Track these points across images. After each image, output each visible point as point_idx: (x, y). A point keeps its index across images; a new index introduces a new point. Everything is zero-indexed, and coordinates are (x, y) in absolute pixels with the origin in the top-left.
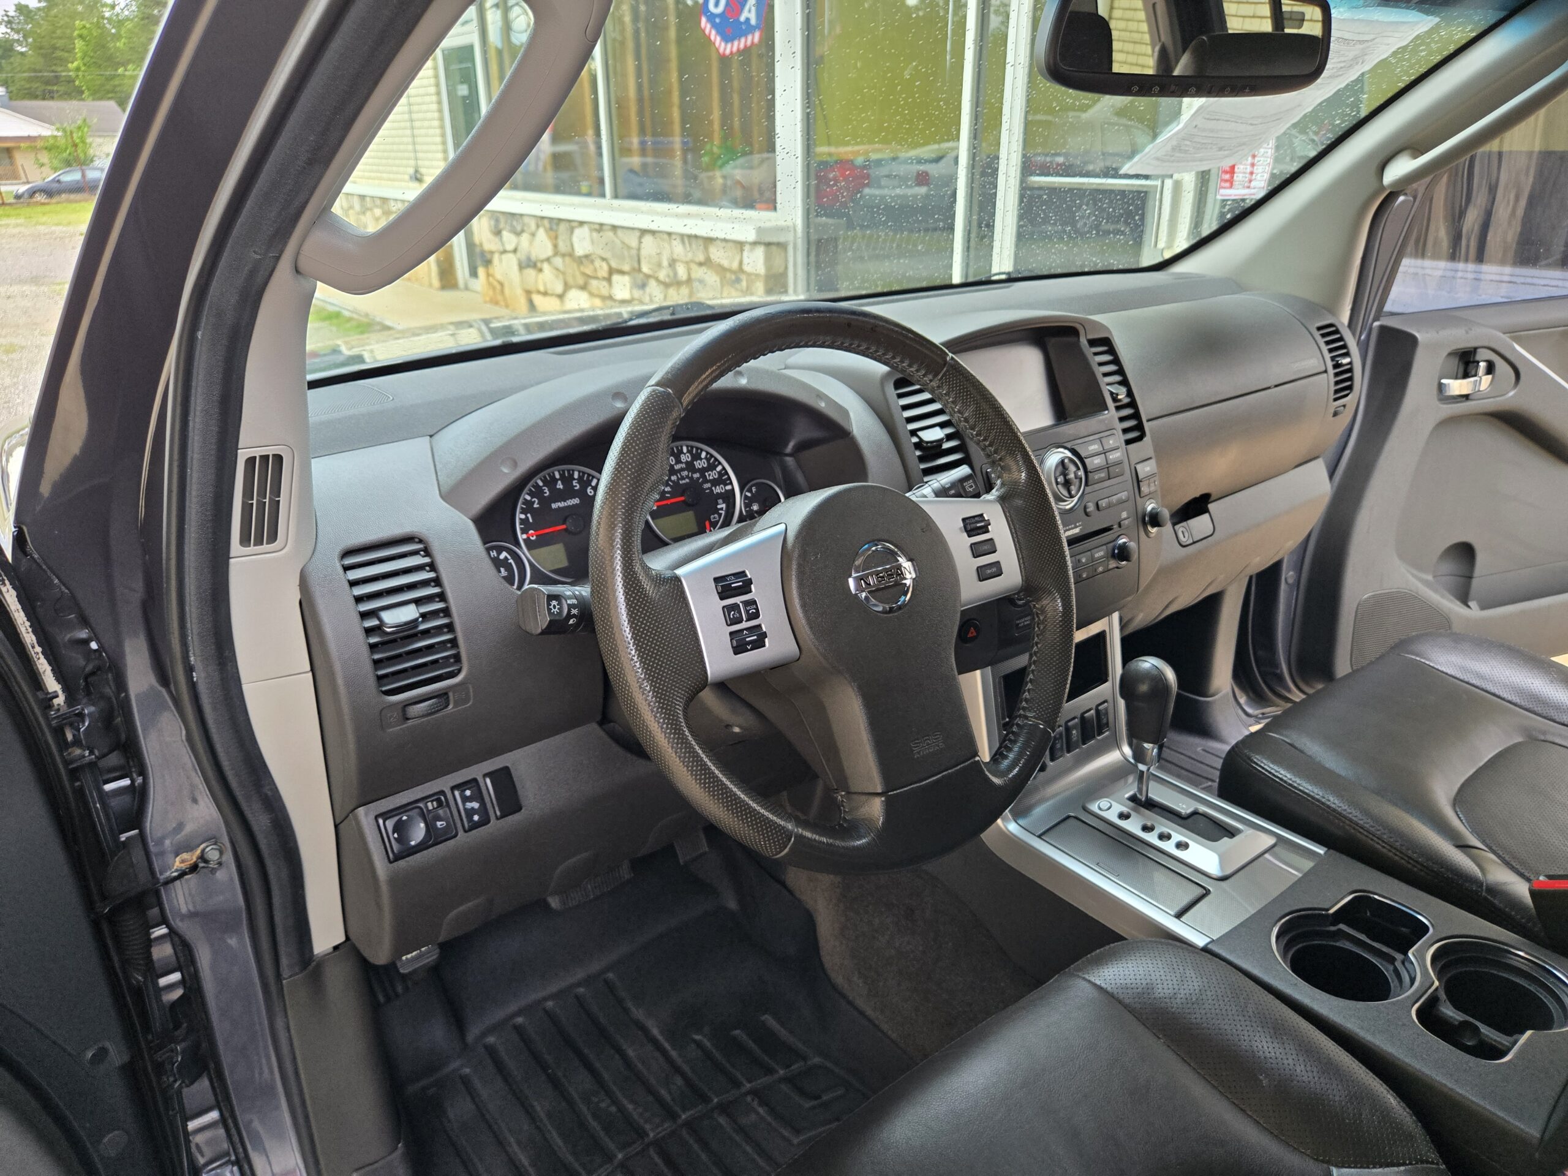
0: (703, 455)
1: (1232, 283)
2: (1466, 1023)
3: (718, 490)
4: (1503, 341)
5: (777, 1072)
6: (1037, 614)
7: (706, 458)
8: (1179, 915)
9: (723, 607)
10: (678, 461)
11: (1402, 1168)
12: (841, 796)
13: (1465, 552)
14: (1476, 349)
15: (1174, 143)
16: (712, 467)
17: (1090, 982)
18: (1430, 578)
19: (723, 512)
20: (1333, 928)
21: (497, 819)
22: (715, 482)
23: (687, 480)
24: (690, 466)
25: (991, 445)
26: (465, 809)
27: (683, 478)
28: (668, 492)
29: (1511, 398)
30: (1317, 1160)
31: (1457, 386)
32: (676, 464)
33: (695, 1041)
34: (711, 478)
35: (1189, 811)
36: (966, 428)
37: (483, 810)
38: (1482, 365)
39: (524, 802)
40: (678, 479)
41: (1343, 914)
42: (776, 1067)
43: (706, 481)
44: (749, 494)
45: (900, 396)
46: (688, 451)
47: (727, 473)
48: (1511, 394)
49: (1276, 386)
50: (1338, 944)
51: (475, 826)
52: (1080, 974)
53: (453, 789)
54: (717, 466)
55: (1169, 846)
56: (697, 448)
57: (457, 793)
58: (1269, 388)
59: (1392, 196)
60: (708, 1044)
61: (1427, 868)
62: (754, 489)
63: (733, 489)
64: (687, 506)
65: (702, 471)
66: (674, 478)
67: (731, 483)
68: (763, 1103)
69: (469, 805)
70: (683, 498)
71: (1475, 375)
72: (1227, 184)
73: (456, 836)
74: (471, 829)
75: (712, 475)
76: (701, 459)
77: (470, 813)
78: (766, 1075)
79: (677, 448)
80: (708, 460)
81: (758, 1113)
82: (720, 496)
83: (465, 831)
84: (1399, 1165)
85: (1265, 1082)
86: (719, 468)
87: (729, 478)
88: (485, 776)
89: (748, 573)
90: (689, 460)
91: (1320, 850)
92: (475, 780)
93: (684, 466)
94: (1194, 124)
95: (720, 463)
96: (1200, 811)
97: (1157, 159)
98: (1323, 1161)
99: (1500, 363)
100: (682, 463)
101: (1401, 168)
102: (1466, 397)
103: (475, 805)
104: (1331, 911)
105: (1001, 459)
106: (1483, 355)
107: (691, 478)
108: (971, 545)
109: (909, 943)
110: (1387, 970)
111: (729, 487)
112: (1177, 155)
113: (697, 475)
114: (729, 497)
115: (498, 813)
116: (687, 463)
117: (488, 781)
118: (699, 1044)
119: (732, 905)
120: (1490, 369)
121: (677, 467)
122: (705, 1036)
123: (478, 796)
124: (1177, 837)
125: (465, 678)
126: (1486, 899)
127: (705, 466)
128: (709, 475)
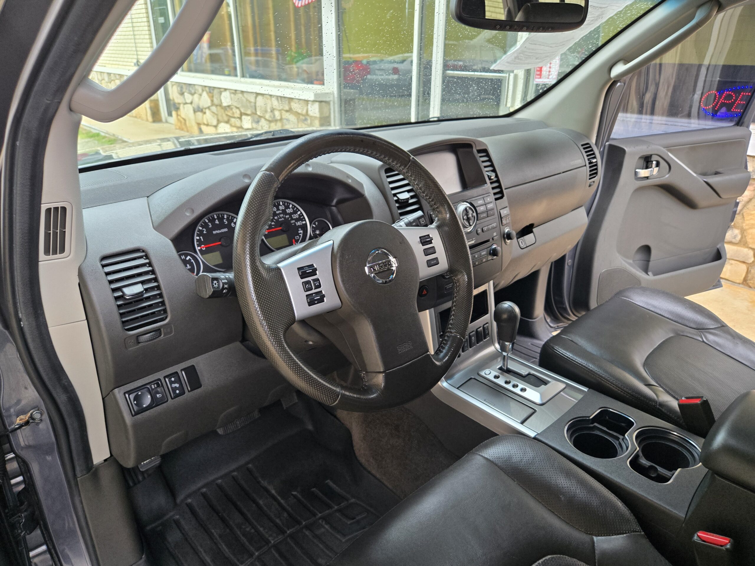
0: (291, 206)
1: (542, 124)
2: (651, 467)
3: (299, 224)
4: (664, 152)
5: (334, 508)
6: (456, 282)
7: (292, 208)
8: (522, 423)
9: (303, 283)
10: (278, 209)
11: (625, 535)
12: (363, 374)
13: (647, 249)
14: (651, 155)
15: (516, 55)
16: (295, 212)
17: (482, 456)
18: (631, 261)
19: (301, 235)
20: (592, 425)
21: (189, 392)
22: (297, 220)
23: (283, 219)
24: (284, 212)
25: (432, 201)
26: (172, 388)
27: (281, 218)
28: (273, 225)
29: (667, 178)
30: (587, 533)
31: (643, 173)
32: (277, 211)
33: (292, 495)
34: (295, 218)
35: (526, 373)
36: (420, 193)
37: (181, 388)
38: (654, 163)
39: (202, 383)
40: (278, 218)
41: (596, 419)
42: (333, 504)
43: (292, 219)
44: (314, 226)
45: (388, 177)
46: (283, 204)
47: (303, 215)
48: (667, 176)
49: (563, 172)
50: (594, 433)
51: (177, 396)
52: (478, 452)
53: (165, 377)
54: (298, 212)
55: (517, 390)
56: (288, 203)
57: (167, 380)
58: (560, 173)
59: (614, 83)
60: (299, 496)
61: (633, 395)
62: (317, 223)
63: (306, 224)
64: (283, 232)
65: (290, 214)
66: (276, 218)
67: (305, 220)
68: (327, 523)
69: (174, 385)
70: (281, 228)
71: (651, 168)
72: (539, 77)
73: (167, 401)
74: (175, 397)
75: (295, 216)
76: (289, 208)
77: (174, 389)
78: (329, 509)
79: (277, 202)
80: (293, 209)
81: (324, 527)
82: (299, 226)
83: (172, 399)
84: (623, 534)
85: (563, 499)
86: (299, 213)
87: (304, 218)
88: (181, 370)
89: (314, 265)
90: (283, 209)
91: (585, 389)
92: (177, 373)
93: (281, 212)
94: (525, 46)
95: (299, 210)
96: (531, 373)
97: (508, 62)
98: (590, 534)
99: (662, 163)
100: (280, 210)
101: (619, 69)
102: (647, 178)
103: (177, 385)
104: (591, 418)
105: (437, 208)
106: (655, 158)
107: (285, 218)
108: (424, 249)
109: (397, 442)
110: (616, 443)
111: (304, 222)
112: (517, 61)
113: (288, 216)
114: (304, 227)
115: (189, 389)
116: (282, 210)
117: (183, 373)
118: (295, 496)
119: (310, 427)
120: (658, 165)
121: (277, 212)
122: (298, 492)
123: (179, 381)
124: (521, 386)
125: (169, 321)
126: (659, 409)
127: (292, 211)
128: (294, 216)
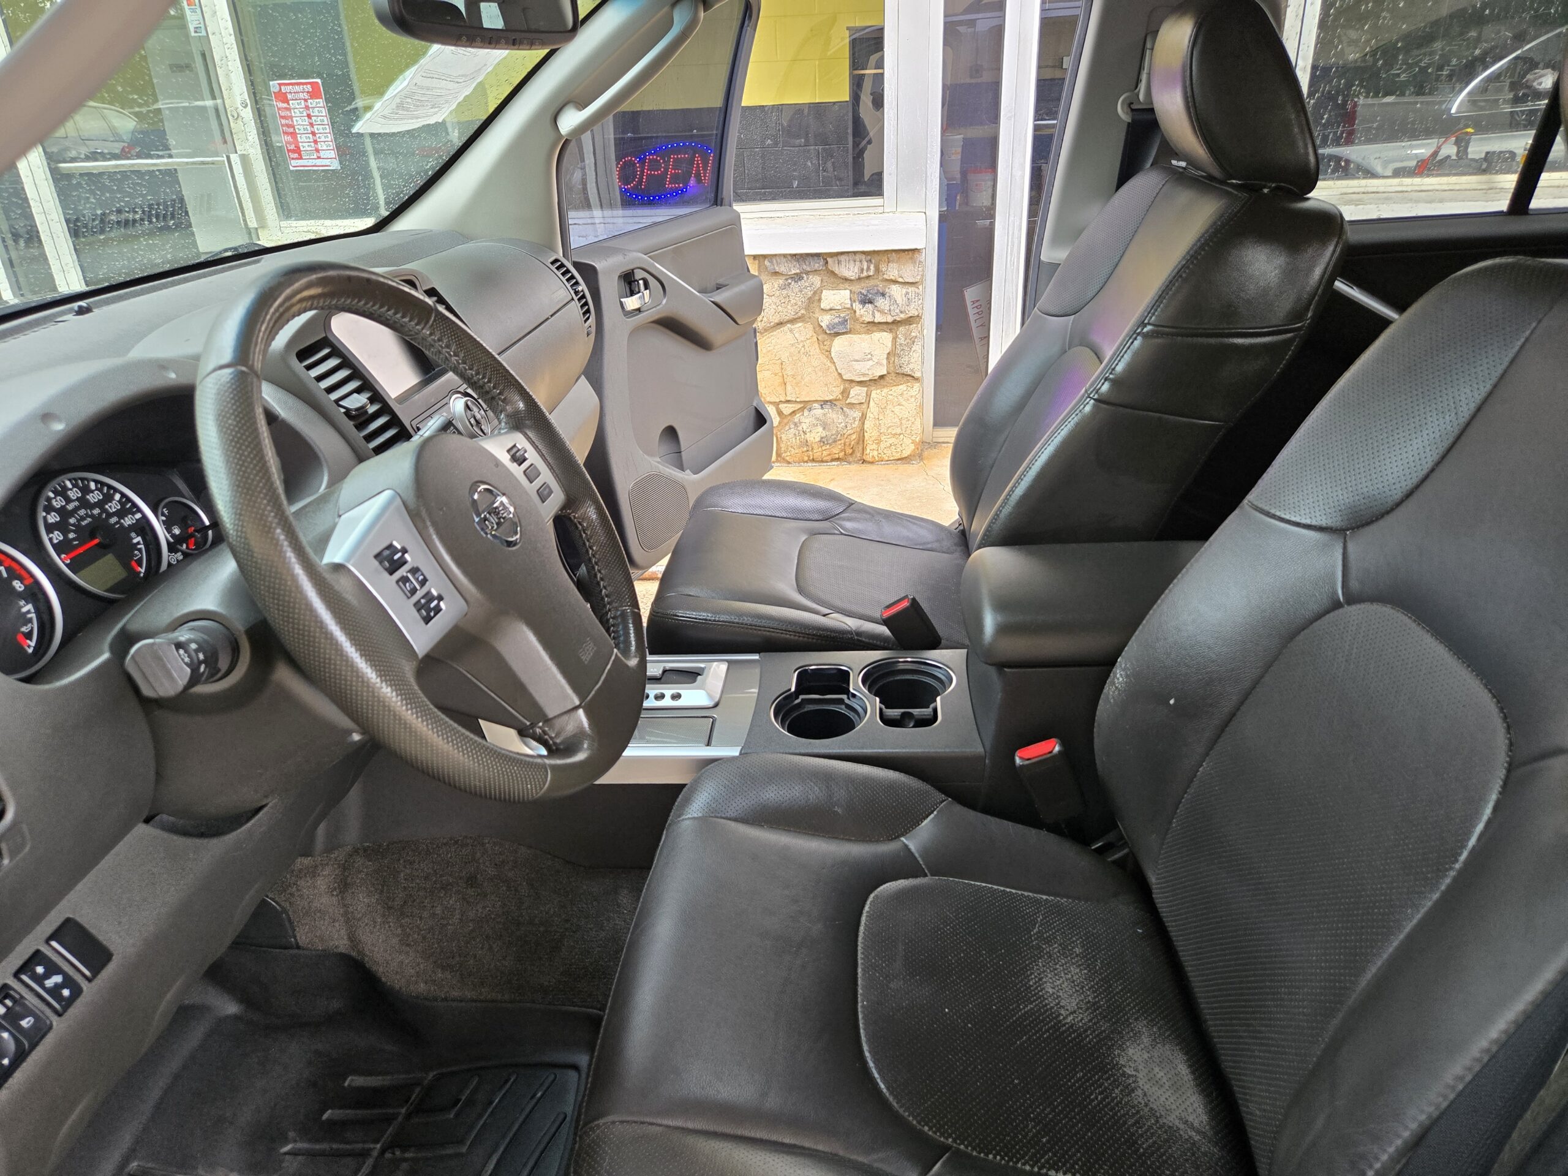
0: (93, 485)
1: (456, 235)
2: (903, 714)
3: (128, 521)
4: (646, 260)
5: (399, 1114)
6: (579, 523)
7: (97, 489)
8: (708, 744)
9: (397, 582)
10: (68, 500)
11: (935, 813)
12: (540, 728)
13: (671, 432)
14: (633, 270)
15: (398, 101)
16: (108, 498)
18: (659, 460)
19: (142, 546)
20: (797, 701)
21: (89, 980)
22: (122, 513)
23: (89, 520)
24: (84, 503)
25: (489, 381)
26: (48, 991)
27: (83, 518)
28: (74, 539)
29: (665, 307)
30: (892, 839)
31: (632, 303)
32: (67, 504)
33: (286, 1154)
34: (114, 510)
35: (661, 672)
37: (68, 982)
38: (641, 282)
39: (112, 948)
40: (78, 521)
41: (801, 688)
42: (396, 1111)
43: (110, 515)
44: (164, 518)
45: (309, 367)
46: (74, 486)
47: (129, 500)
48: (664, 301)
49: (552, 316)
50: (806, 710)
51: (68, 1003)
52: (684, 817)
53: (16, 975)
54: (114, 495)
55: (667, 702)
56: (82, 479)
57: (24, 977)
58: (547, 319)
60: (301, 1145)
61: (820, 636)
62: (166, 512)
63: (144, 516)
64: (104, 548)
65: (100, 504)
66: (72, 521)
67: (139, 510)
68: (405, 1148)
69: (50, 983)
70: (97, 541)
71: (639, 292)
72: (296, 155)
73: (50, 1027)
74: (65, 1009)
75: (113, 506)
76: (92, 492)
77: (55, 991)
78: (389, 1125)
79: (59, 485)
80: (101, 490)
81: (406, 1160)
82: (132, 528)
83: (60, 1015)
84: (932, 812)
85: (840, 811)
86: (117, 497)
87: (134, 505)
88: (47, 941)
89: (395, 543)
90: (80, 495)
91: (756, 657)
92: (37, 952)
93: (77, 503)
95: (116, 490)
96: (667, 668)
97: (384, 117)
98: (895, 838)
99: (652, 282)
100: (74, 501)
101: (570, 120)
102: (639, 310)
103: (57, 979)
104: (793, 689)
105: (500, 394)
106: (639, 274)
107: (92, 516)
108: (525, 472)
109: (484, 907)
110: (842, 709)
111: (138, 516)
112: (401, 112)
113: (96, 511)
114: (144, 528)
115: (87, 973)
116: (78, 499)
117: (54, 944)
118: (293, 1153)
119: (231, 1008)
120: (646, 287)
121: (70, 507)
122: (295, 1141)
123: (52, 969)
124: (668, 693)
125: (16, 814)
126: (858, 640)
127: (101, 498)
128: (110, 507)
